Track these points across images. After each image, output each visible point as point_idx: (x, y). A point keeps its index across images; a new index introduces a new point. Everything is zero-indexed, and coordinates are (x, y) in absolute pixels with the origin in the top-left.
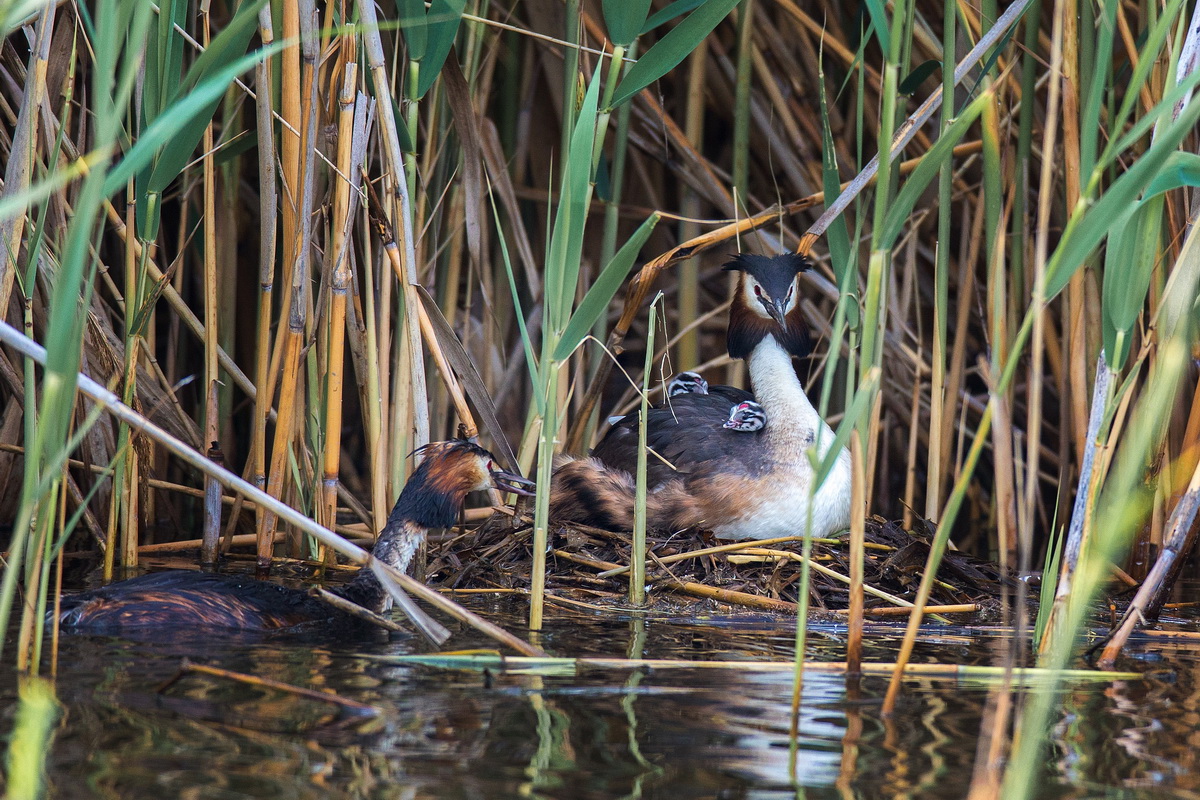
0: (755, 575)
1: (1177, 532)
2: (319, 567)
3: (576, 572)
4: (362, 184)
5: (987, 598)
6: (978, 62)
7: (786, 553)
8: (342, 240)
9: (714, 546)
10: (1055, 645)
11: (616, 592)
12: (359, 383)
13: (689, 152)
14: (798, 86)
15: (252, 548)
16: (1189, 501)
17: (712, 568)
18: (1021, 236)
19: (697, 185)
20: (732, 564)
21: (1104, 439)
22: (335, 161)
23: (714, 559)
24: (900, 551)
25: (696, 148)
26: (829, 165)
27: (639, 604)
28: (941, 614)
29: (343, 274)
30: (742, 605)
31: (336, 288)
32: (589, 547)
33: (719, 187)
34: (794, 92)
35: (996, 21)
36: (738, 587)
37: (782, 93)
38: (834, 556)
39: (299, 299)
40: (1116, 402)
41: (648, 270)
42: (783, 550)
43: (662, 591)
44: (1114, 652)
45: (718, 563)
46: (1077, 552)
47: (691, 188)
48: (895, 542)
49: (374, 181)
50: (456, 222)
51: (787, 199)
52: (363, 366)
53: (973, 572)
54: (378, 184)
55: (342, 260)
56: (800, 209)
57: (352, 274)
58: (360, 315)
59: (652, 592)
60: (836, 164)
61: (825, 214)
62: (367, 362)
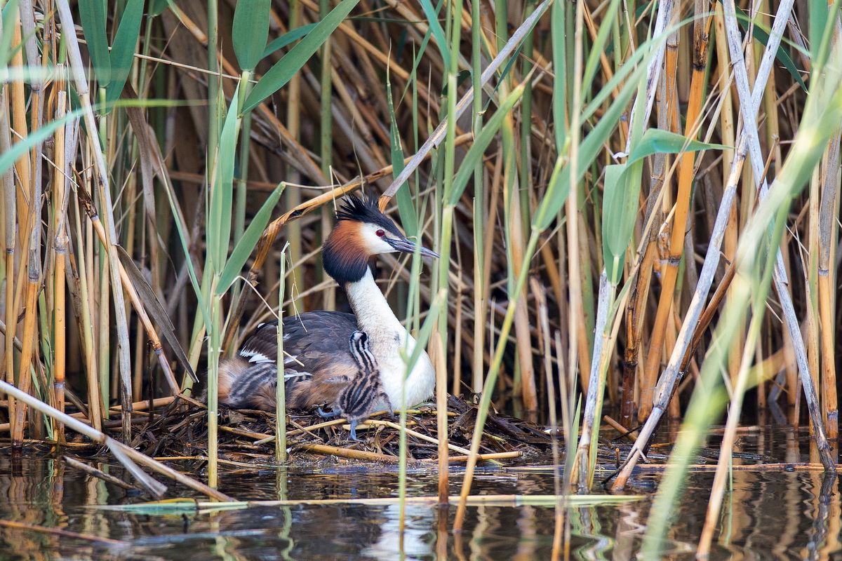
0: (363, 438)
1: (662, 395)
2: (55, 445)
3: (237, 441)
4: (72, 176)
5: (525, 446)
6: (496, 71)
7: (383, 422)
8: (60, 215)
10: (581, 480)
11: (266, 454)
12: (76, 315)
13: (291, 142)
14: (362, 92)
15: (7, 433)
16: (670, 373)
17: (333, 435)
18: (527, 191)
19: (297, 165)
20: (346, 430)
21: (608, 332)
22: (53, 160)
23: (334, 428)
24: (463, 415)
25: (296, 139)
26: (395, 148)
27: (283, 461)
28: (496, 459)
29: (62, 239)
30: (355, 459)
31: (57, 249)
32: (245, 423)
33: (313, 166)
34: (360, 97)
35: (508, 41)
36: (351, 446)
37: (352, 97)
38: (417, 421)
39: (35, 258)
40: (616, 306)
41: (273, 226)
42: (381, 420)
43: (299, 451)
44: (623, 481)
45: (337, 431)
46: (593, 414)
47: (292, 167)
48: (458, 409)
49: (80, 173)
50: (132, 200)
51: (366, 173)
52: (78, 303)
53: (513, 429)
54: (82, 175)
55: (61, 229)
56: (376, 179)
57: (68, 239)
58: (75, 267)
59: (292, 452)
60: (401, 146)
61: (395, 182)
62: (80, 300)
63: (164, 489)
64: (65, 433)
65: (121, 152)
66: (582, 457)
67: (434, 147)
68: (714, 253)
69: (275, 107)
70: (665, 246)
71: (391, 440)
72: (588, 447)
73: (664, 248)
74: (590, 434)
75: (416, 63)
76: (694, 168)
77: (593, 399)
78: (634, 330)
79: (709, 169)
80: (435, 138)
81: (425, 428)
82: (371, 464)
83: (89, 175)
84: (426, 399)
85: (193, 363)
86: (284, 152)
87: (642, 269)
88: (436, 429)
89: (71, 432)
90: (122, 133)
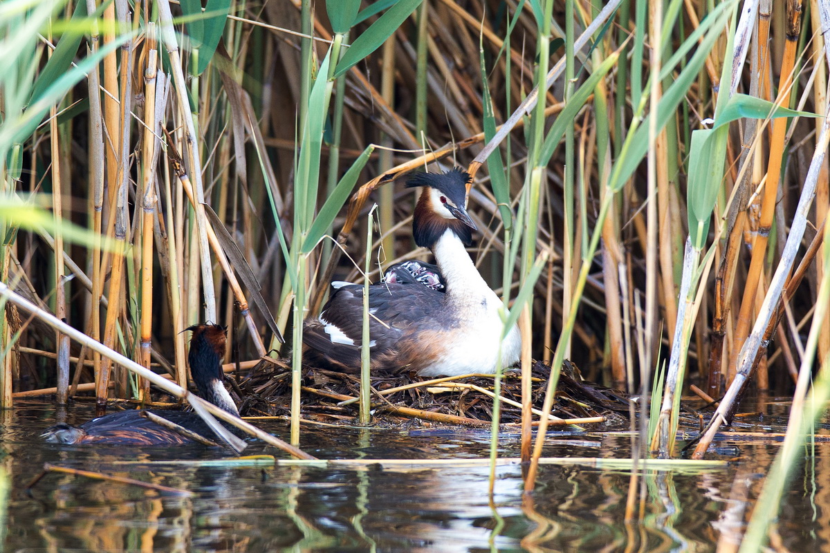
0: (447, 401)
1: (745, 362)
2: (140, 404)
3: (321, 403)
4: (162, 135)
5: (610, 413)
6: (590, 40)
7: (468, 385)
8: (149, 173)
9: (418, 381)
10: (661, 444)
11: (350, 415)
12: (163, 275)
13: (385, 109)
14: (459, 62)
15: (92, 392)
16: (754, 340)
17: (417, 397)
19: (392, 132)
20: (431, 393)
21: (692, 297)
22: (143, 119)
23: (418, 391)
25: (390, 106)
26: (488, 114)
27: (367, 423)
28: (578, 424)
29: (151, 198)
30: (439, 422)
31: (146, 208)
32: (330, 385)
33: (407, 134)
34: (456, 67)
35: (602, 10)
36: (436, 409)
37: (448, 66)
39: (122, 215)
40: (699, 271)
41: (363, 190)
42: (466, 383)
43: (382, 413)
44: (704, 447)
45: (421, 393)
46: (675, 379)
47: (387, 134)
48: (543, 375)
49: (170, 133)
50: (225, 162)
51: (458, 139)
52: (166, 262)
53: (599, 395)
54: (173, 135)
55: (150, 189)
56: (467, 146)
57: (157, 198)
58: (163, 227)
59: (375, 414)
60: (493, 113)
61: (486, 148)
62: (168, 260)
63: (244, 445)
64: (151, 393)
65: (215, 115)
66: (663, 422)
67: (526, 114)
68: (800, 221)
69: (368, 72)
70: (757, 218)
71: (476, 404)
72: (670, 412)
73: (755, 220)
74: (672, 399)
75: (509, 30)
76: (786, 138)
77: (676, 364)
78: (722, 300)
79: (802, 143)
80: (527, 105)
81: (510, 393)
82: (455, 428)
83: (180, 136)
84: (511, 364)
85: (281, 326)
86: (378, 120)
87: (732, 239)
88: (520, 394)
89: (157, 392)
90: (216, 96)
